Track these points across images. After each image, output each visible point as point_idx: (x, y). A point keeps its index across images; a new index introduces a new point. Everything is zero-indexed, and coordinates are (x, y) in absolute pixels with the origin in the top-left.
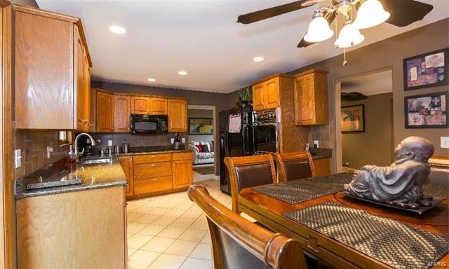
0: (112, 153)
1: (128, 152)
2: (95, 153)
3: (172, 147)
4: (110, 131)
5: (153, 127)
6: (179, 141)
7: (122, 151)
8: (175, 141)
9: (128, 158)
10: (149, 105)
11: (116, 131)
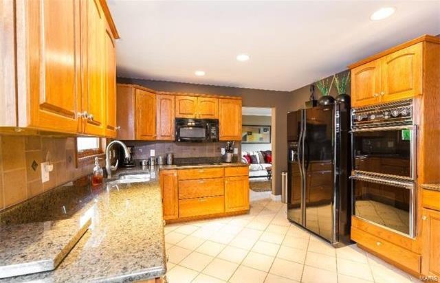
0: (154, 165)
1: (173, 164)
2: (135, 165)
3: (223, 159)
4: (152, 139)
5: (201, 133)
6: (232, 151)
7: (166, 163)
8: (226, 151)
9: (173, 172)
10: (197, 107)
11: (158, 138)
